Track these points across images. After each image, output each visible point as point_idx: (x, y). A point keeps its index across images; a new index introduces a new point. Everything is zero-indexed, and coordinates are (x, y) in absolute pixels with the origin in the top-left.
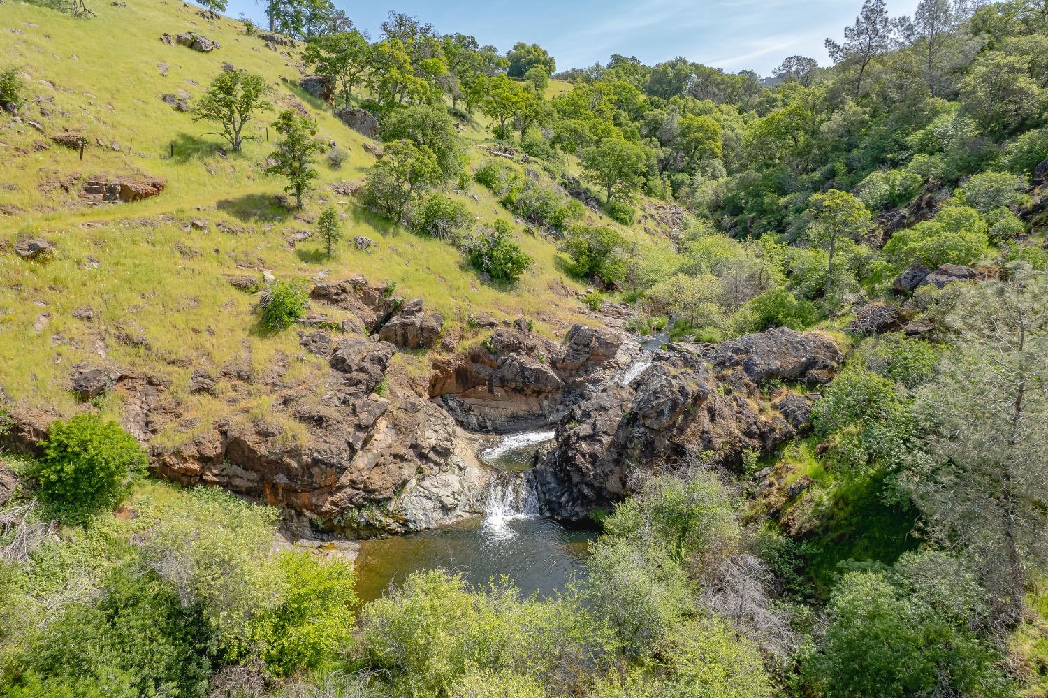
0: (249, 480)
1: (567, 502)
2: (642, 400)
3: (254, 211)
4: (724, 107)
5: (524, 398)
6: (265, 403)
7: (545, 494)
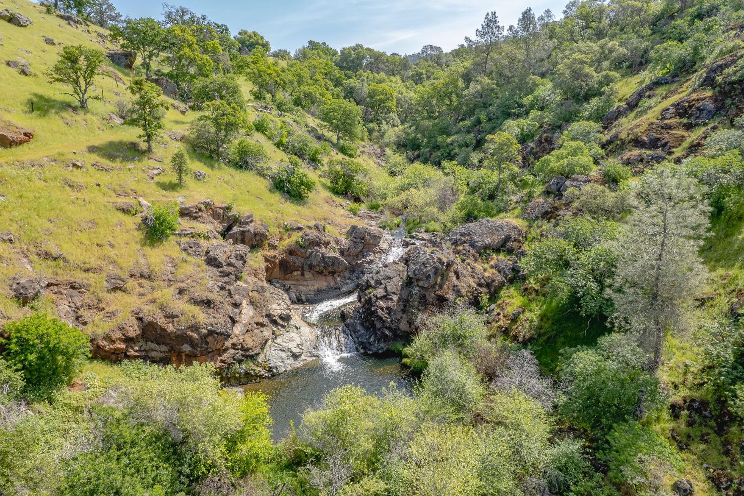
0: (161, 352)
1: (375, 341)
2: (416, 269)
3: (118, 154)
4: (392, 77)
5: (324, 278)
6: (167, 294)
7: (358, 338)
